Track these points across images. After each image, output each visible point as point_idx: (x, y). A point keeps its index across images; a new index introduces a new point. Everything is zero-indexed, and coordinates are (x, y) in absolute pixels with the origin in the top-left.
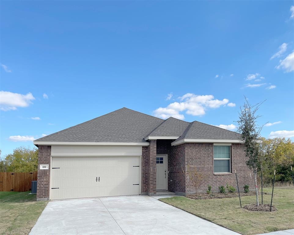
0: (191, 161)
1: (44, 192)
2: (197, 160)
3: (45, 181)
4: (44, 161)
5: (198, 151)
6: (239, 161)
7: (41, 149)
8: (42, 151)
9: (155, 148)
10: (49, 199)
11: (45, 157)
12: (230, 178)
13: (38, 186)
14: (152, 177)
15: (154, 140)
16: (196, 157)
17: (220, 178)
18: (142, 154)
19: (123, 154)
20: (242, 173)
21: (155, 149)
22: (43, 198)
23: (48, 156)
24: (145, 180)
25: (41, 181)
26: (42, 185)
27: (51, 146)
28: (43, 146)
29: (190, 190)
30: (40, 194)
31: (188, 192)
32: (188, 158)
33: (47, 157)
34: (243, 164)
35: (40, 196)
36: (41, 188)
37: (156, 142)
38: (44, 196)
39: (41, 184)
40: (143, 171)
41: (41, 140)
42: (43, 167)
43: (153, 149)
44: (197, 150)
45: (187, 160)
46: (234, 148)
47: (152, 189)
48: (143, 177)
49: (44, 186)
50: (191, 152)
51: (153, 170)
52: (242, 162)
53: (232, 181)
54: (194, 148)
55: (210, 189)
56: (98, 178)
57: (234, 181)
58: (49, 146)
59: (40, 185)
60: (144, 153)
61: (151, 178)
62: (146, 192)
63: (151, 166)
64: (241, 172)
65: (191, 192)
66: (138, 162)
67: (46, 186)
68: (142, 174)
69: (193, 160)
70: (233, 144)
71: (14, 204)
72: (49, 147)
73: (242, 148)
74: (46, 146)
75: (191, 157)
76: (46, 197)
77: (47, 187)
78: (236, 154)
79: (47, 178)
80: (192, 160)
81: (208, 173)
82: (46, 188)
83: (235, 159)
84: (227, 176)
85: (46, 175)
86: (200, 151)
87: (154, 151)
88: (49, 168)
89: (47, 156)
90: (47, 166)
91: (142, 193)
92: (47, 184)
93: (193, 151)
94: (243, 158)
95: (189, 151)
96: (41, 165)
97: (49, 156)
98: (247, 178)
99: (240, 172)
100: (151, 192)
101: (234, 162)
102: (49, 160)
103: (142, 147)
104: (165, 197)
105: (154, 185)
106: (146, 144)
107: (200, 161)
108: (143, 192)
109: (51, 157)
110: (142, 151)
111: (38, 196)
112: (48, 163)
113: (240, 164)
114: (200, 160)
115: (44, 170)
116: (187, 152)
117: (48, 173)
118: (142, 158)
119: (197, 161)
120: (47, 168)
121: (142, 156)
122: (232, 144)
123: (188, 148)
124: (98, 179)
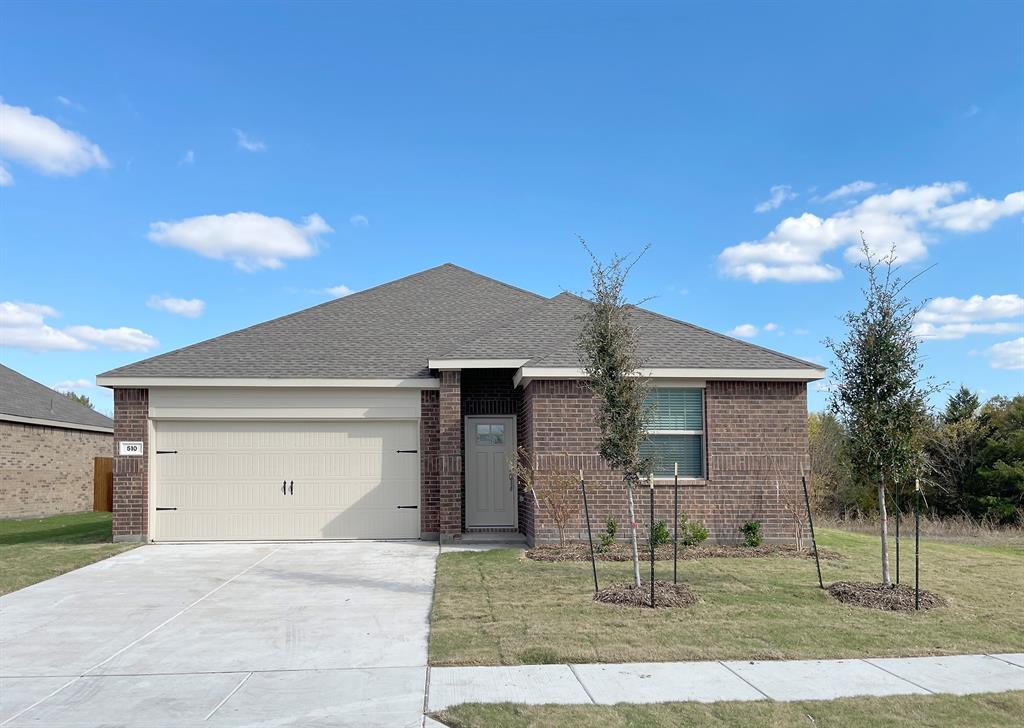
0: (553, 439)
1: (133, 519)
2: (577, 435)
3: (134, 488)
4: (130, 431)
5: (576, 406)
6: (738, 440)
7: (122, 399)
8: (123, 404)
9: (456, 395)
10: (146, 538)
11: (133, 421)
12: (702, 497)
13: (117, 501)
14: (448, 487)
15: (453, 372)
16: (570, 425)
17: (663, 497)
18: (422, 414)
19: (359, 413)
20: (747, 483)
21: (457, 400)
22: (131, 536)
23: (142, 417)
24: (434, 495)
25: (123, 488)
26: (128, 497)
27: (147, 390)
28: (126, 389)
29: (549, 531)
30: (122, 524)
31: (544, 536)
32: (543, 430)
33: (137, 422)
34: (751, 450)
35: (121, 528)
36: (123, 506)
37: (457, 377)
38: (132, 528)
39: (123, 495)
40: (426, 466)
41: (119, 372)
42: (128, 448)
43: (451, 400)
44: (575, 402)
45: (539, 434)
46: (716, 398)
47: (446, 523)
48: (425, 483)
49: (132, 502)
50: (553, 411)
51: (450, 465)
52: (746, 445)
53: (708, 507)
54: (563, 397)
55: (612, 532)
56: (288, 485)
57: (718, 507)
58: (142, 390)
59: (121, 497)
60: (428, 410)
61: (444, 487)
62: (435, 530)
63: (444, 452)
64: (745, 478)
65: (552, 536)
66: (412, 437)
67: (137, 501)
68: (422, 474)
69: (560, 435)
70: (712, 383)
71: (51, 548)
72: (144, 392)
73: (746, 398)
74: (134, 389)
75: (554, 425)
76: (139, 533)
77: (140, 506)
78: (724, 416)
79: (139, 479)
80: (555, 435)
81: (616, 478)
82: (138, 506)
83: (719, 435)
84: (690, 489)
85: (137, 470)
86: (584, 406)
87: (453, 404)
88: (146, 451)
89: (138, 417)
90: (139, 445)
91: (425, 534)
92: (142, 497)
93: (561, 406)
94: (753, 431)
95: (545, 406)
96: (121, 443)
97: (144, 417)
98: (767, 497)
99: (739, 478)
100: (444, 532)
101: (715, 445)
102: (145, 427)
103: (423, 392)
104: (463, 550)
105: (453, 509)
106: (431, 384)
107: (586, 439)
108: (427, 531)
109: (150, 423)
110: (423, 406)
111: (116, 529)
112: (143, 436)
113: (738, 449)
114: (587, 434)
115: (130, 456)
116: (539, 411)
117: (141, 467)
118: (421, 427)
119: (574, 439)
120: (139, 452)
121: (422, 419)
122: (708, 382)
123: (543, 397)
124: (288, 488)
